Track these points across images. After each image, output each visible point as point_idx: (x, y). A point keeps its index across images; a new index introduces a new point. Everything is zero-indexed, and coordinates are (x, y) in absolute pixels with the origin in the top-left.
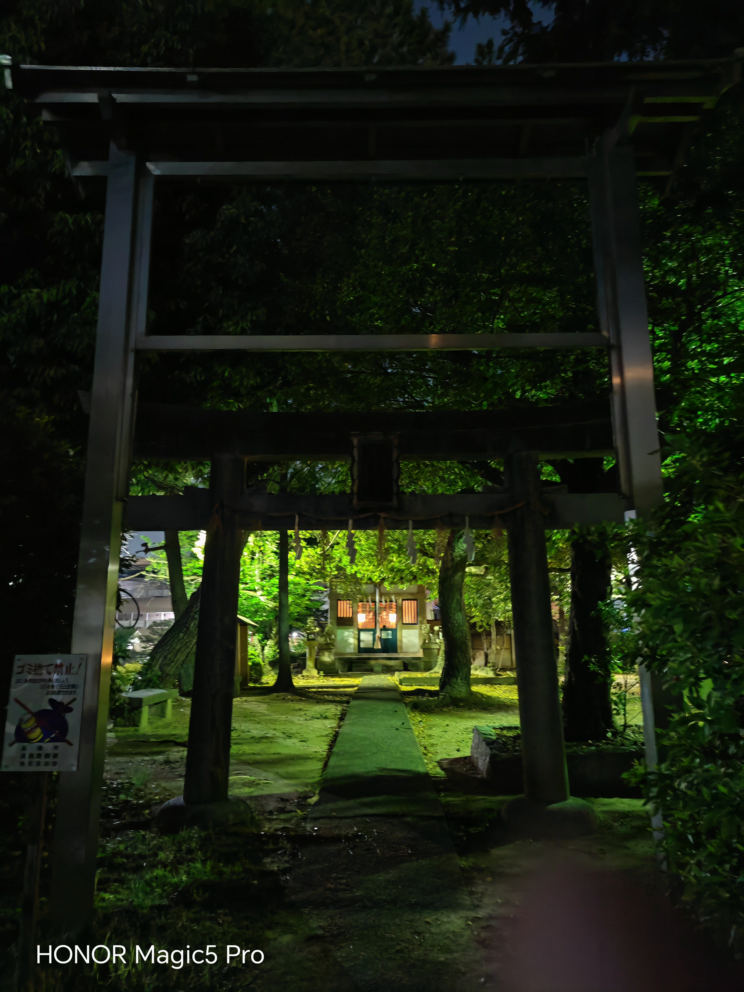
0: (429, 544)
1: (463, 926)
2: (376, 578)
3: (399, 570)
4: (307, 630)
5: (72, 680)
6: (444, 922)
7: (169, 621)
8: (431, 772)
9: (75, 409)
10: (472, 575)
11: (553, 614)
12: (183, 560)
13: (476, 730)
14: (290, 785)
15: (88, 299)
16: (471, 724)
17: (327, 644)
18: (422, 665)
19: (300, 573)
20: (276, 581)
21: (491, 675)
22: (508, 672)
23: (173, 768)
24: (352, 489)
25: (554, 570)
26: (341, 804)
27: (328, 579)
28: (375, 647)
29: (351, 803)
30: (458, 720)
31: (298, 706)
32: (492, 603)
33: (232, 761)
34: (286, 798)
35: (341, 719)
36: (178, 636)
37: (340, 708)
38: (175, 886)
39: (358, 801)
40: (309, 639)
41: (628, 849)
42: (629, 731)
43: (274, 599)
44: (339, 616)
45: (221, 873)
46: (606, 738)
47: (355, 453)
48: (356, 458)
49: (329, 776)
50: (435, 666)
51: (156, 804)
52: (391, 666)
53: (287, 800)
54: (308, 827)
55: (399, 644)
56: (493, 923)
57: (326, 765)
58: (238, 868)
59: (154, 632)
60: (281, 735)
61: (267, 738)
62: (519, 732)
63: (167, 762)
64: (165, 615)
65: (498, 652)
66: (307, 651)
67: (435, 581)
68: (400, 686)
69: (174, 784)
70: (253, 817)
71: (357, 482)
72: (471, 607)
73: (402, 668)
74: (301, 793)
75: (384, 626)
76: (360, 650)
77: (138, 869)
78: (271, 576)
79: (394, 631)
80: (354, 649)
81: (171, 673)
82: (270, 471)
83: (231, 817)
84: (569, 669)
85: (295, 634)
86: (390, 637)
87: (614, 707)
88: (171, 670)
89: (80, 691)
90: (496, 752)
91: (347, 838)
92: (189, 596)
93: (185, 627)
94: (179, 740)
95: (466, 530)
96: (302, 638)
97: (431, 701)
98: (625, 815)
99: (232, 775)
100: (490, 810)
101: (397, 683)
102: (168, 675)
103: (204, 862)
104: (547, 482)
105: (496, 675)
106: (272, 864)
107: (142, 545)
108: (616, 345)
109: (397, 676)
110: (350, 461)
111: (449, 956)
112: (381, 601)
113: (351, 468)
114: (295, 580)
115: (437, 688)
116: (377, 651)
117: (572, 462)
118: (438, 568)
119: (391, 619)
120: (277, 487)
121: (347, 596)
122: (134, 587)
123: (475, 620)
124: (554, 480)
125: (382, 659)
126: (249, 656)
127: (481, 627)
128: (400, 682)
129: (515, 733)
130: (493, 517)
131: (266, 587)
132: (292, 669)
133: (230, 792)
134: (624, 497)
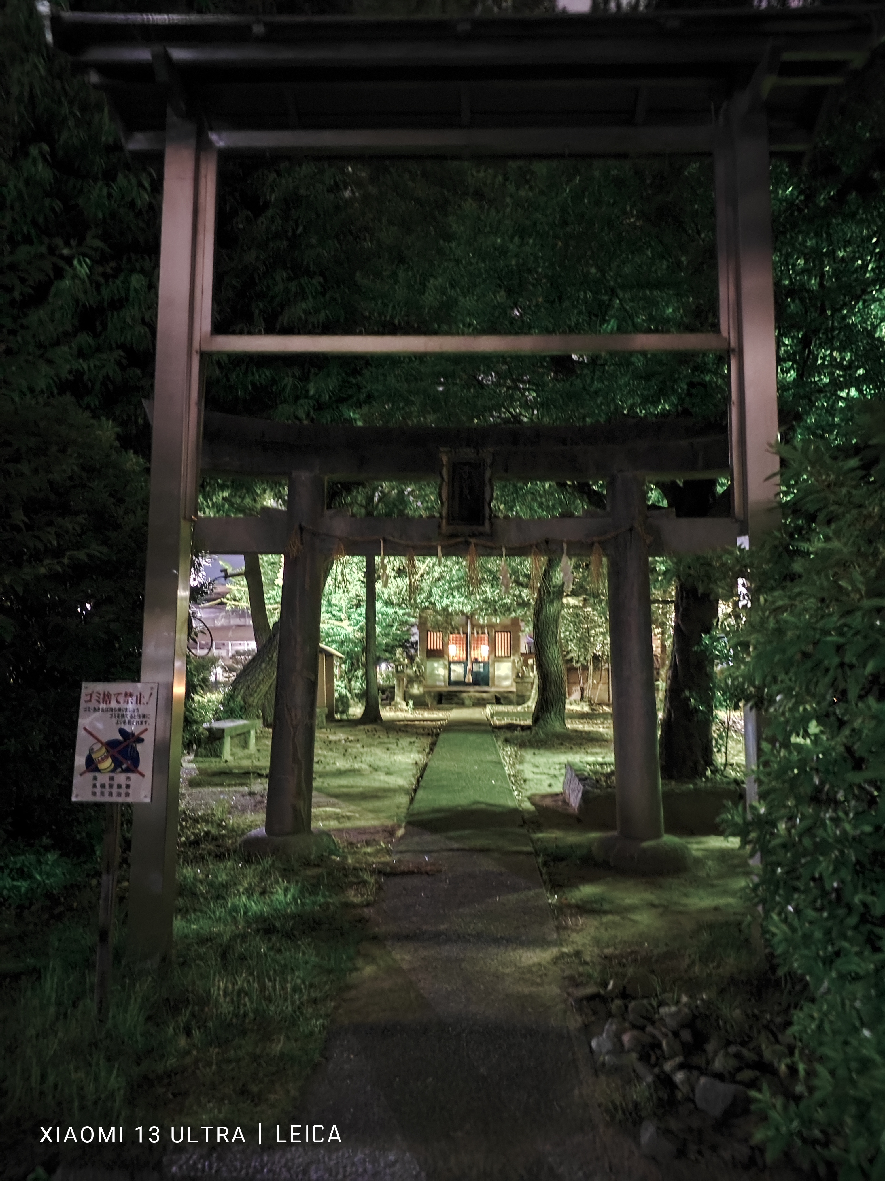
2: (467, 609)
3: (493, 602)
4: (395, 661)
5: (142, 710)
7: (253, 650)
8: (520, 806)
10: (569, 606)
11: (654, 648)
12: (265, 589)
13: (569, 766)
14: (377, 819)
16: (563, 759)
17: (417, 676)
18: (515, 698)
19: (388, 603)
20: (363, 610)
21: (586, 709)
24: (441, 514)
26: (428, 838)
28: (466, 680)
29: (438, 837)
30: (550, 755)
32: (591, 637)
33: (315, 793)
34: (369, 830)
35: (430, 752)
37: (429, 741)
39: (445, 834)
40: (397, 671)
42: (729, 770)
43: (361, 629)
44: (429, 648)
46: (705, 776)
47: (445, 472)
48: (446, 478)
49: (415, 811)
50: (529, 699)
51: (238, 834)
52: (483, 699)
53: (372, 833)
55: (491, 676)
59: (238, 662)
60: (368, 768)
61: (353, 771)
62: (613, 767)
63: (251, 794)
64: (248, 644)
65: (595, 687)
66: (396, 683)
67: (530, 613)
68: (491, 720)
69: (257, 816)
71: (446, 505)
72: (567, 641)
73: (494, 701)
74: (386, 826)
75: (476, 659)
76: (450, 683)
78: (358, 606)
79: (486, 664)
80: (445, 681)
81: (254, 704)
82: (355, 494)
83: (314, 850)
84: (668, 705)
85: (384, 666)
86: (482, 670)
87: (714, 744)
89: (151, 721)
90: (588, 788)
92: (271, 626)
93: (267, 657)
94: (262, 772)
95: (565, 558)
96: (391, 669)
97: (522, 736)
99: (315, 807)
100: (580, 847)
101: (489, 716)
102: (250, 705)
104: (654, 507)
105: (593, 710)
106: (354, 896)
107: (221, 571)
108: (737, 349)
109: (489, 710)
110: (439, 482)
111: (533, 989)
112: (472, 633)
113: (440, 489)
114: (383, 610)
115: (529, 722)
116: (469, 684)
117: (681, 485)
118: (533, 599)
119: (482, 652)
120: (363, 511)
121: (437, 627)
122: (212, 615)
123: (571, 655)
124: (661, 504)
125: (473, 692)
126: (335, 687)
127: (577, 662)
128: (492, 716)
129: (609, 770)
130: (592, 544)
131: (353, 616)
132: (379, 701)
133: (313, 825)
134: (737, 521)
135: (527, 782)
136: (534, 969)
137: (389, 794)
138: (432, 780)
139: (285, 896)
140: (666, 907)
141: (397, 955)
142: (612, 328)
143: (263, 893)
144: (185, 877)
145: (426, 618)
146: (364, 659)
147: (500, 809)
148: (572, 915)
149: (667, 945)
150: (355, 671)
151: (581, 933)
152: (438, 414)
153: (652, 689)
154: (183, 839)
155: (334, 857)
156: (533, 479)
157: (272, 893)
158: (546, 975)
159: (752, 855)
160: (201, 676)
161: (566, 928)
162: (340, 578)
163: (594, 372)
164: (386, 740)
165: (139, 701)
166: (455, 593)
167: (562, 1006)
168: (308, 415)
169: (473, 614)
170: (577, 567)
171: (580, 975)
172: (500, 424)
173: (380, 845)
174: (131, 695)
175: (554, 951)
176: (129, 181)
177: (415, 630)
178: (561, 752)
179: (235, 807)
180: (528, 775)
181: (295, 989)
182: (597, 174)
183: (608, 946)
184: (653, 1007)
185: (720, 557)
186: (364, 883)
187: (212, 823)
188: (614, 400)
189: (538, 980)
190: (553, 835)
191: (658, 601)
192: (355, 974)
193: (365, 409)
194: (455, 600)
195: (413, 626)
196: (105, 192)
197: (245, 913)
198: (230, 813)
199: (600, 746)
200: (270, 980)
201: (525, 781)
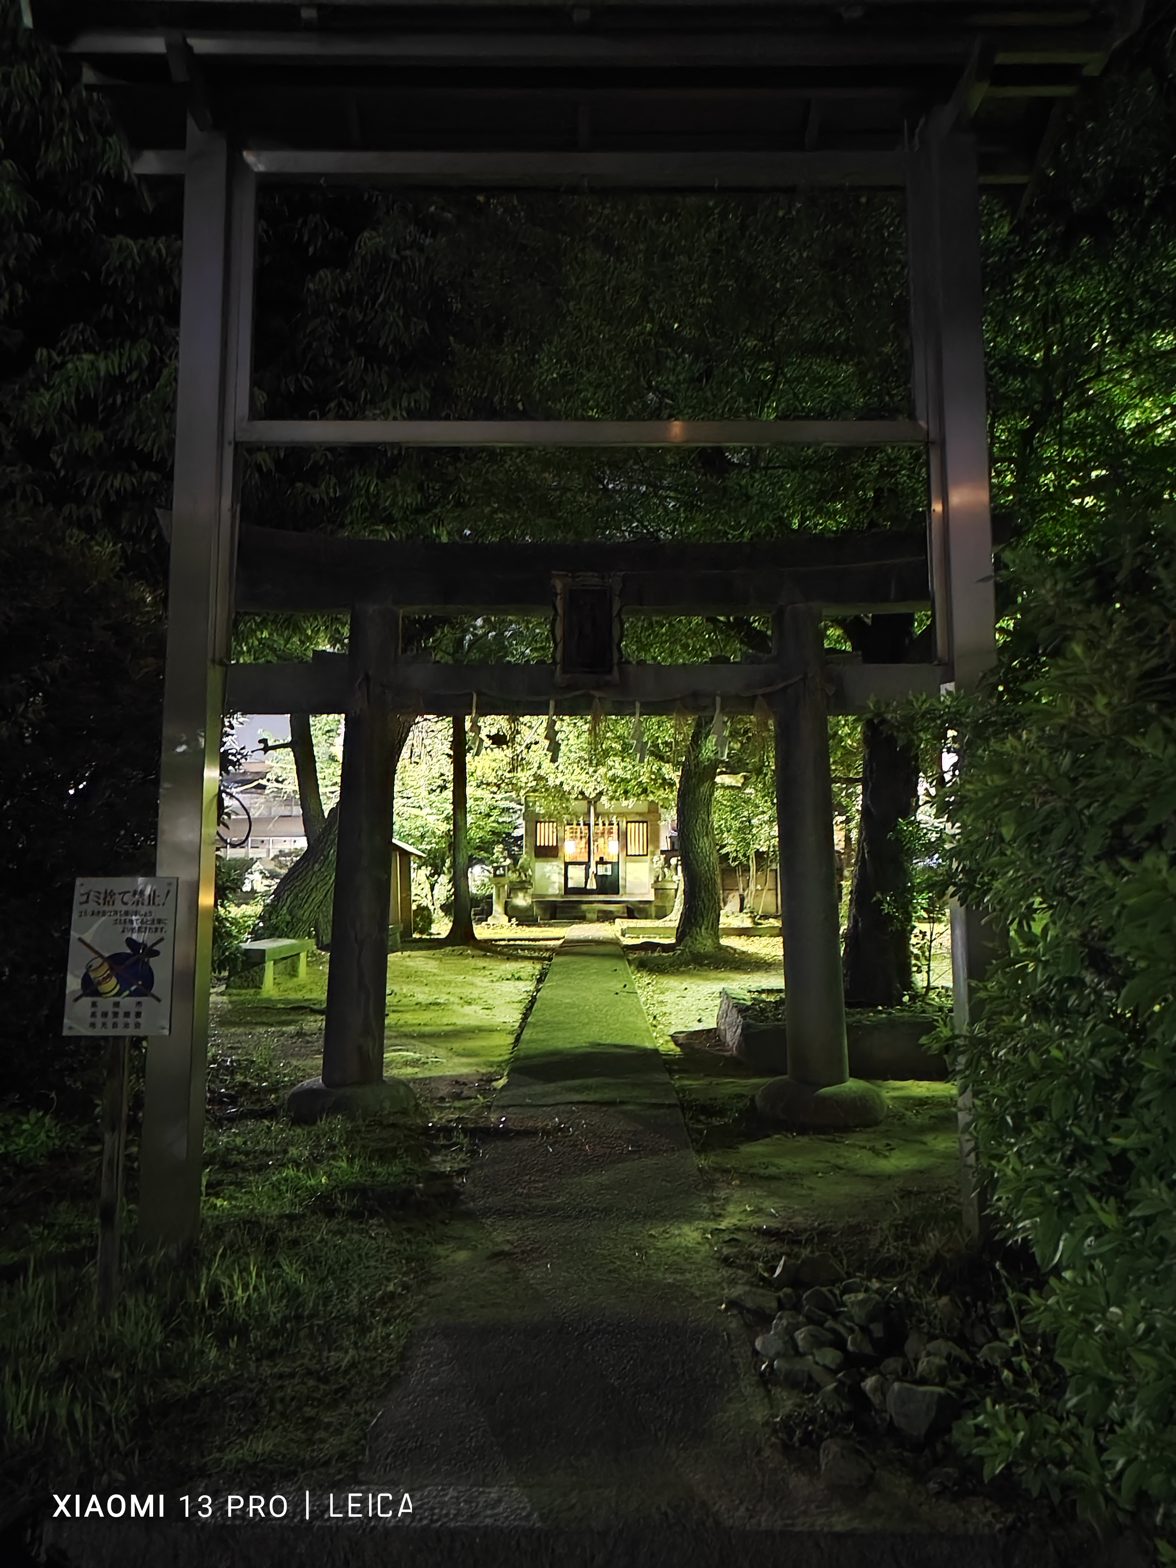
0: (666, 744)
1: (699, 1239)
3: (623, 780)
4: (492, 862)
5: (157, 913)
6: (673, 1235)
7: (303, 849)
8: (661, 1049)
9: (153, 537)
10: (724, 787)
11: (836, 841)
12: (318, 765)
13: (724, 994)
14: (470, 1065)
15: (165, 372)
16: (717, 987)
17: (522, 882)
18: (653, 911)
20: (449, 794)
21: (748, 923)
22: (771, 920)
23: (308, 1042)
25: (838, 780)
26: (538, 1088)
27: (522, 792)
28: (588, 887)
29: (551, 1087)
30: (701, 982)
31: (481, 963)
32: (753, 826)
33: (387, 1033)
34: (462, 1080)
35: (540, 981)
36: (312, 867)
37: (538, 966)
38: (312, 1190)
39: (561, 1084)
40: (495, 875)
41: (925, 1144)
42: (932, 995)
43: (447, 819)
44: (539, 844)
45: (374, 1175)
46: (901, 1003)
47: (559, 603)
48: (560, 611)
49: (522, 1054)
50: (671, 912)
51: (285, 1087)
52: (611, 912)
53: (465, 1084)
54: (493, 1118)
55: (621, 882)
56: (739, 1236)
57: (517, 1040)
58: (396, 1168)
59: (281, 865)
60: (457, 1000)
61: (438, 1004)
62: (783, 995)
63: (300, 1034)
64: (295, 841)
65: (758, 893)
66: (494, 891)
67: (673, 795)
68: (622, 938)
69: (309, 1062)
70: (417, 1105)
71: (561, 645)
72: (722, 832)
73: (626, 914)
74: (483, 1074)
75: (601, 859)
76: (568, 891)
77: (261, 1168)
78: (443, 788)
79: (615, 865)
80: (559, 889)
81: (304, 918)
83: (387, 1104)
84: (854, 912)
85: (477, 868)
86: (609, 873)
87: (914, 962)
88: (305, 913)
89: (169, 928)
90: (751, 1021)
91: (546, 1132)
92: (326, 814)
93: (322, 854)
94: (316, 1007)
95: (718, 720)
96: (487, 873)
97: (664, 958)
98: (922, 1102)
99: (388, 1052)
100: (740, 1096)
101: (619, 934)
102: (299, 920)
103: (351, 1161)
104: (835, 651)
105: (755, 924)
106: (442, 1163)
107: (260, 742)
108: (938, 442)
109: (621, 924)
110: (551, 617)
111: (678, 1277)
112: (596, 824)
113: (553, 625)
114: (476, 793)
115: (673, 941)
116: (591, 892)
117: (868, 621)
118: (677, 777)
119: (610, 848)
120: (449, 658)
121: (549, 816)
123: (727, 849)
124: (843, 647)
125: (597, 902)
126: (413, 898)
127: (735, 860)
128: (623, 933)
129: (777, 998)
130: (755, 697)
131: (436, 802)
132: (472, 915)
133: (386, 1073)
134: (940, 664)
137: (486, 1034)
138: (542, 1015)
146: (450, 861)
147: (633, 1052)
149: (853, 1215)
150: (440, 875)
153: (834, 892)
165: (152, 901)
169: (596, 799)
177: (519, 820)
178: (715, 978)
184: (834, 1295)
187: (251, 1073)
190: (702, 1083)
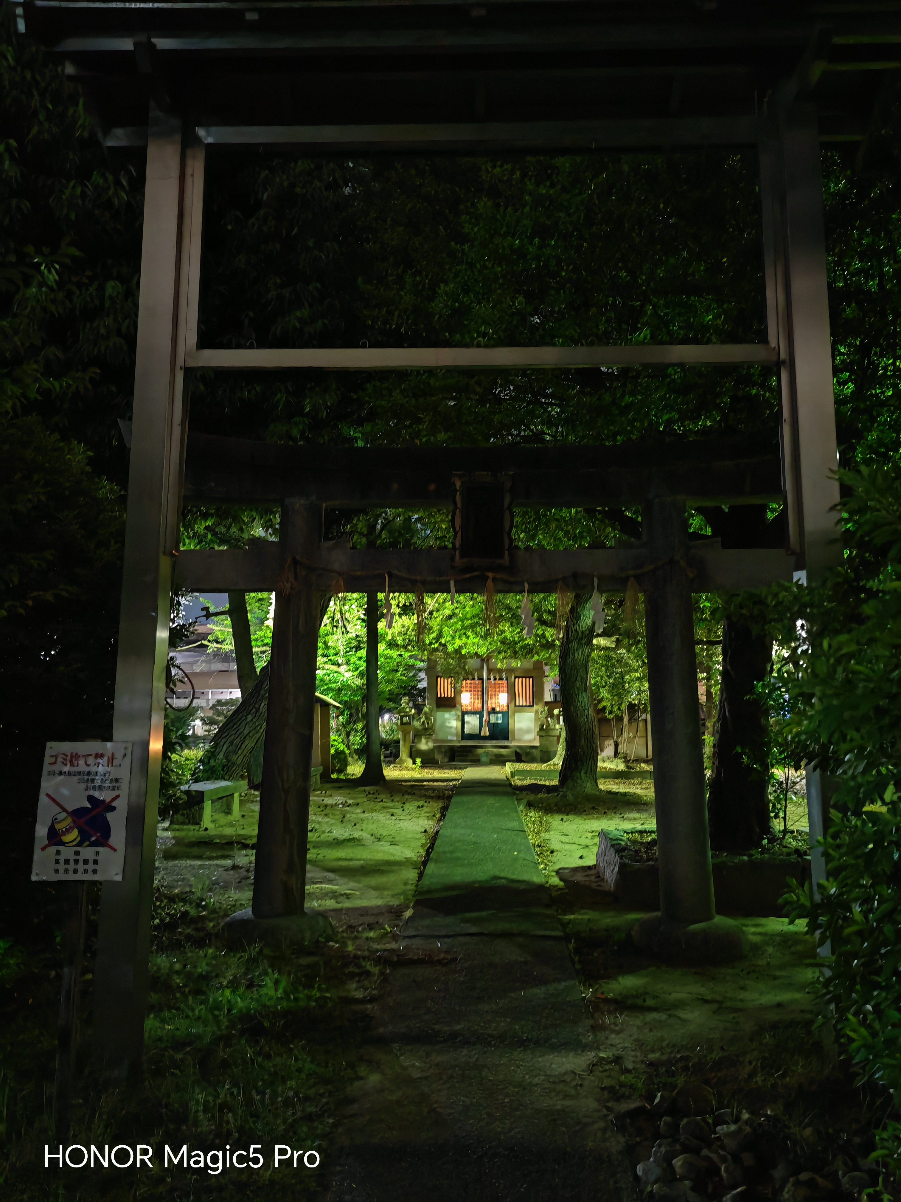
2: (482, 651)
3: (512, 642)
4: (400, 711)
5: (115, 773)
7: (237, 699)
8: (547, 883)
10: (599, 648)
11: (699, 695)
12: (252, 629)
13: (603, 834)
14: (381, 897)
16: (597, 826)
18: (538, 755)
19: (392, 644)
20: (363, 653)
21: (622, 767)
22: (643, 765)
24: (453, 544)
26: (440, 920)
27: (425, 652)
28: (482, 734)
32: (625, 682)
33: (308, 867)
34: (373, 912)
35: (441, 819)
36: (246, 719)
37: (440, 805)
40: (402, 723)
41: (787, 978)
42: (789, 838)
43: (361, 675)
44: (439, 696)
46: (761, 846)
47: (458, 498)
48: (459, 504)
49: (425, 888)
50: (554, 756)
52: (502, 756)
53: (375, 915)
55: (511, 729)
57: (421, 875)
59: (219, 714)
60: (370, 837)
61: (352, 840)
62: (654, 836)
63: (234, 868)
64: (231, 693)
65: (630, 741)
66: (401, 737)
67: (555, 655)
68: (512, 779)
69: (241, 894)
71: (459, 534)
72: (598, 687)
73: (514, 758)
74: (393, 906)
75: (493, 709)
76: (465, 736)
78: (358, 648)
79: (505, 714)
80: (457, 735)
81: (238, 762)
82: (355, 522)
83: (307, 935)
84: (717, 763)
85: (387, 716)
86: (500, 721)
87: (771, 808)
88: (238, 758)
89: (124, 785)
90: (627, 861)
92: (258, 671)
93: (254, 707)
94: (248, 842)
95: (596, 595)
96: (395, 721)
97: (548, 798)
99: (310, 884)
100: (618, 930)
101: (509, 776)
102: (234, 764)
104: (696, 536)
105: (628, 767)
106: (356, 990)
107: (203, 609)
108: (788, 361)
109: (508, 768)
110: (451, 508)
111: (568, 1103)
112: (489, 679)
113: (453, 517)
114: (386, 652)
115: (556, 782)
116: (485, 738)
117: (727, 510)
118: (559, 639)
119: (501, 700)
120: (364, 540)
121: (448, 673)
122: (190, 660)
123: (603, 704)
124: (703, 532)
125: (490, 747)
126: (331, 743)
127: (611, 712)
128: (513, 774)
129: (650, 839)
130: (627, 579)
131: (352, 661)
132: (382, 757)
133: (307, 905)
134: (793, 553)
135: (555, 854)
136: (568, 1078)
137: (394, 868)
138: (444, 852)
139: (276, 990)
140: (720, 1002)
141: (406, 1060)
142: (645, 338)
143: (250, 986)
144: (159, 969)
145: (436, 662)
146: (364, 710)
147: (523, 887)
148: (610, 1013)
149: (722, 1048)
150: (355, 723)
151: (621, 1035)
152: (449, 433)
153: (699, 744)
154: (157, 921)
155: (331, 944)
156: (559, 506)
157: (260, 986)
158: (581, 1085)
159: (821, 943)
160: (180, 732)
161: (603, 1028)
162: (338, 616)
163: (624, 385)
164: (390, 804)
165: (111, 761)
166: (469, 633)
167: (601, 1124)
168: (303, 433)
169: (489, 658)
170: (608, 603)
171: (622, 1085)
172: (519, 443)
173: (384, 929)
174: (102, 756)
175: (591, 1055)
176: (106, 180)
177: (422, 675)
178: (593, 818)
179: (216, 883)
180: (555, 845)
181: (288, 1103)
182: (626, 168)
183: (653, 1051)
184: (707, 1123)
185: (776, 595)
186: (368, 973)
187: (191, 904)
188: (647, 414)
189: (573, 1092)
190: (586, 917)
191: (701, 642)
192: (357, 1084)
193: (368, 428)
194: (469, 641)
195: (420, 670)
196: (79, 191)
197: (229, 1010)
198: (210, 890)
199: (639, 811)
200: (258, 1093)
201: (552, 852)
